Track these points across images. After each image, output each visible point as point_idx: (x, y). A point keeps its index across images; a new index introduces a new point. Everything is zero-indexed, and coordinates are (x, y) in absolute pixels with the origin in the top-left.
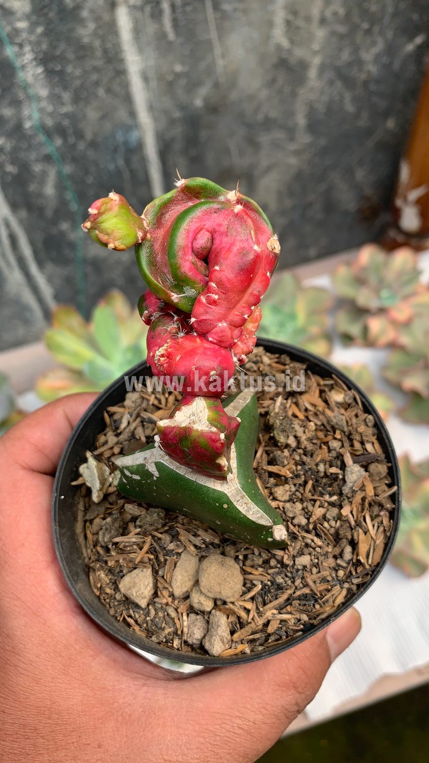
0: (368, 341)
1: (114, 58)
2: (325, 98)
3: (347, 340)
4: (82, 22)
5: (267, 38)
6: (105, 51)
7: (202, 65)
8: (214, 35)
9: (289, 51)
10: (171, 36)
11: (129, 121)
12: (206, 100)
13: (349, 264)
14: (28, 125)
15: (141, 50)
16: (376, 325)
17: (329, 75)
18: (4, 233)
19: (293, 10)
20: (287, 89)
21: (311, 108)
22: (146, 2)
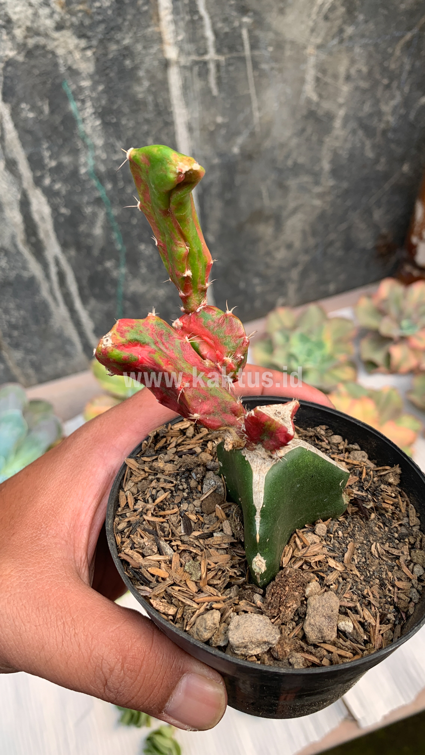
0: (391, 368)
1: (164, 113)
2: (348, 145)
3: (371, 366)
4: (138, 80)
5: (299, 93)
6: (157, 105)
7: (241, 117)
8: (252, 91)
9: (318, 104)
10: (215, 91)
12: (242, 148)
13: (370, 296)
14: (83, 171)
15: (187, 104)
16: (398, 352)
17: (353, 124)
18: (53, 270)
19: (322, 69)
20: (314, 138)
21: (335, 155)
22: (196, 63)
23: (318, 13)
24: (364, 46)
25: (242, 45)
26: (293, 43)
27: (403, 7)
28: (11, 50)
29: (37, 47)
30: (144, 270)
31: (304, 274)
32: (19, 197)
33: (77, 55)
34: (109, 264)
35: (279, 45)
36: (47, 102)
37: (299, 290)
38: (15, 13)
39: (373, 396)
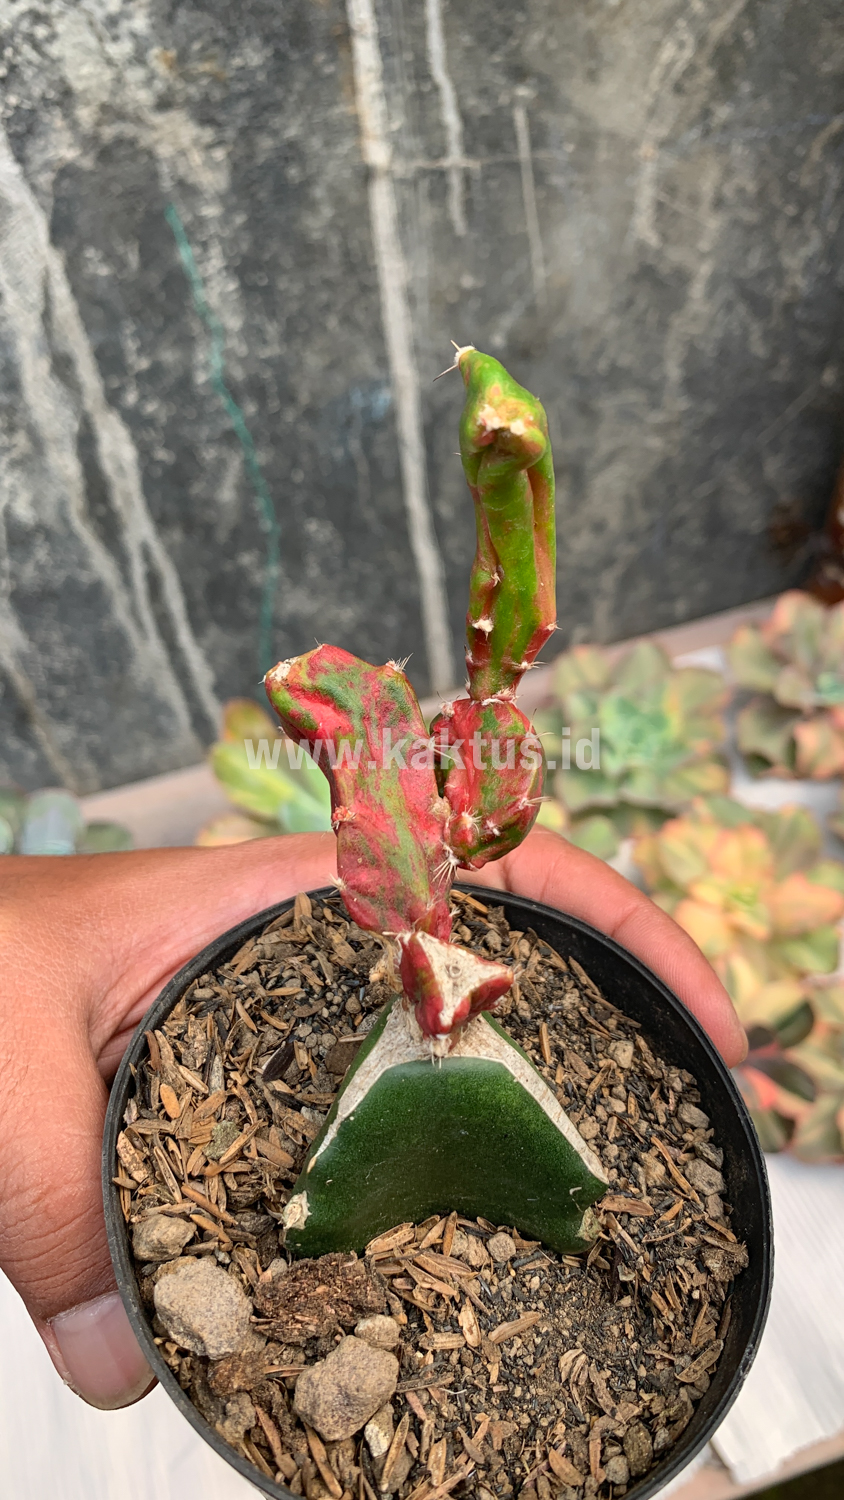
0: (797, 768)
1: (360, 268)
2: (717, 333)
3: (759, 764)
4: (312, 206)
5: (623, 230)
6: (347, 254)
7: (509, 277)
8: (532, 226)
9: (659, 253)
10: (460, 225)
11: (374, 372)
12: (510, 337)
13: (756, 626)
14: (201, 378)
15: (406, 251)
16: (811, 738)
17: (726, 292)
18: (138, 570)
19: (668, 185)
20: (652, 318)
21: (692, 350)
22: (423, 173)
23: (662, 80)
24: (751, 143)
25: (514, 138)
26: (613, 136)
27: (827, 68)
28: (71, 146)
29: (119, 141)
30: (313, 571)
31: (626, 582)
32: (76, 426)
33: (196, 158)
34: (247, 559)
35: (587, 140)
36: (136, 247)
37: (616, 611)
38: (80, 78)
39: (763, 823)
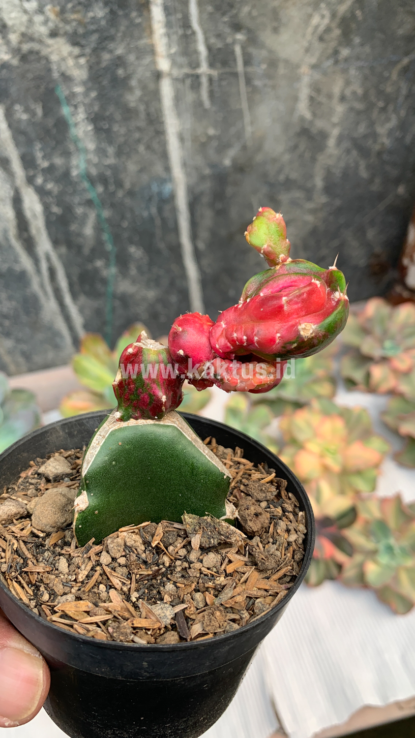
0: (370, 388)
1: (155, 122)
2: (342, 164)
3: (351, 384)
4: (131, 89)
5: (292, 110)
6: (148, 114)
7: (233, 130)
8: (245, 105)
9: (311, 122)
10: (207, 103)
11: (164, 175)
12: (234, 161)
13: (356, 314)
14: (74, 173)
15: (179, 115)
16: (378, 372)
17: (346, 144)
18: (44, 266)
19: (316, 88)
20: (307, 155)
21: (329, 173)
22: (187, 76)
23: (314, 33)
24: (360, 68)
25: (235, 60)
26: (287, 62)
27: (401, 32)
28: (6, 53)
29: (31, 52)
30: (133, 271)
32: (12, 193)
33: (71, 62)
34: (99, 263)
35: (273, 63)
36: (41, 104)
38: (10, 19)
39: (345, 414)
